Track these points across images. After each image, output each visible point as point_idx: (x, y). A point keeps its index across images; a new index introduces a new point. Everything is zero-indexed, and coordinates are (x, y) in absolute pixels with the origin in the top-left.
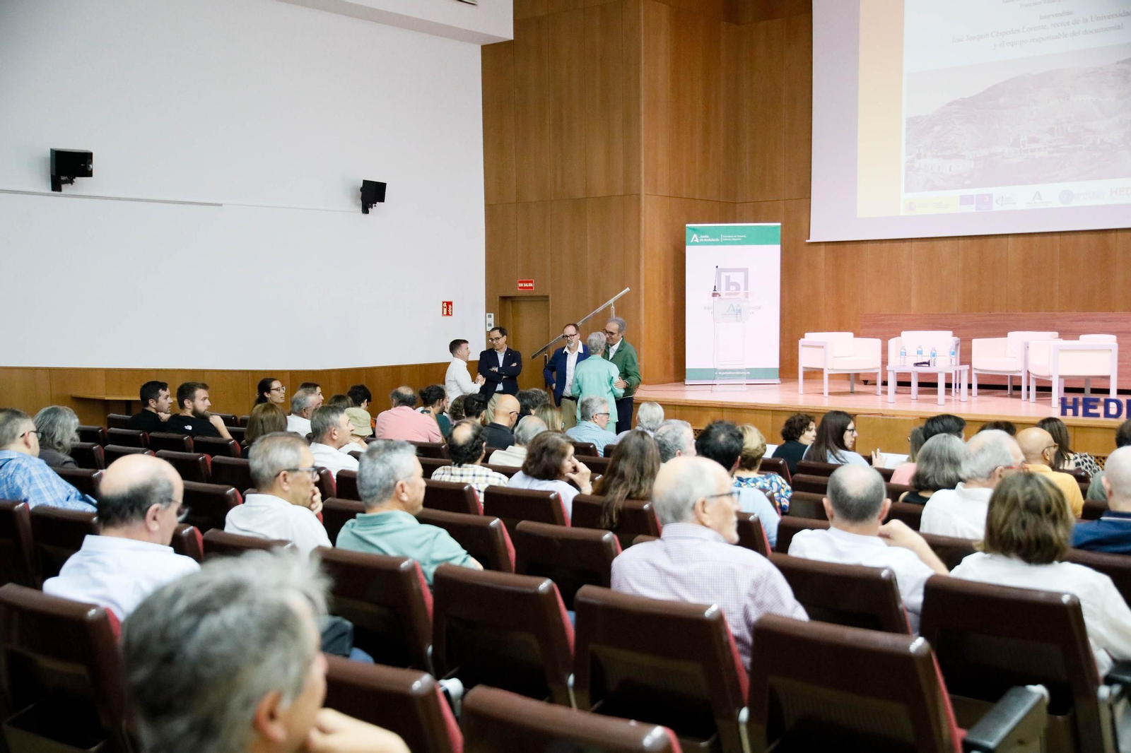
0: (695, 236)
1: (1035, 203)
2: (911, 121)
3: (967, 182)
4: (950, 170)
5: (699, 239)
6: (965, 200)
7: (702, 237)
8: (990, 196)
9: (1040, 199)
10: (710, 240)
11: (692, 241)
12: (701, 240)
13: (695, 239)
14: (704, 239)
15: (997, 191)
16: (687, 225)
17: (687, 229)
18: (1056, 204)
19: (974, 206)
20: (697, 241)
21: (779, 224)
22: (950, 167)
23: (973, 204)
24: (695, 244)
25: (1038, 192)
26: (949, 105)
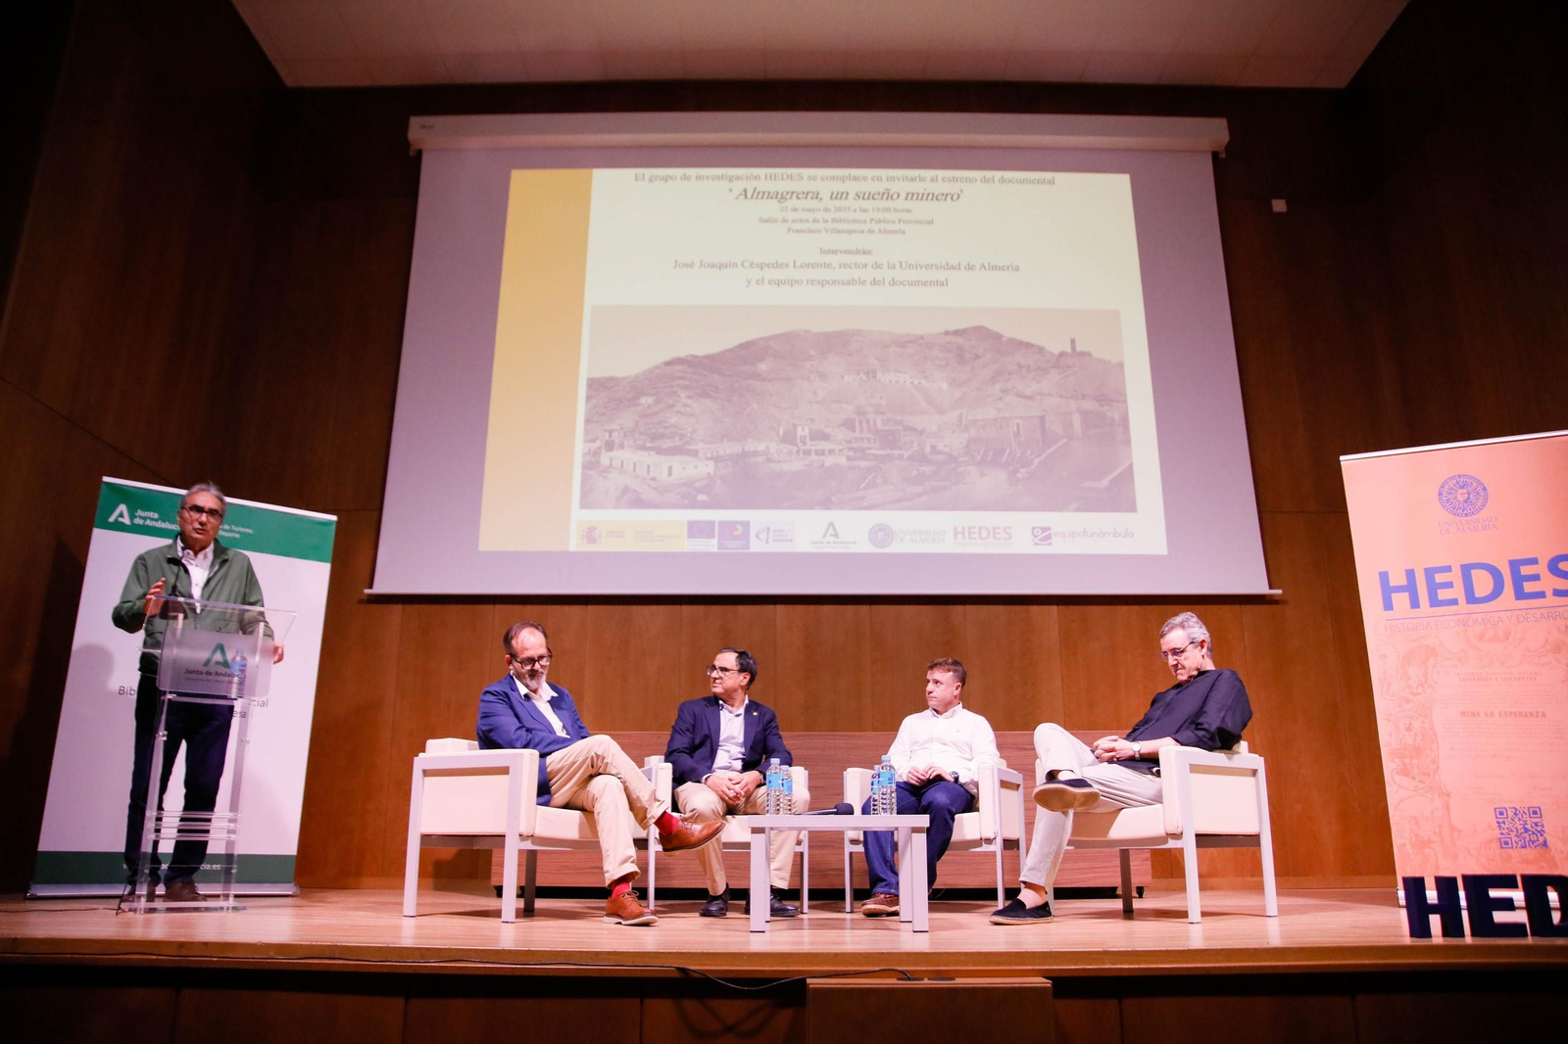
0: (123, 508)
1: (828, 543)
2: (595, 385)
3: (701, 497)
4: (670, 473)
5: (132, 517)
6: (696, 530)
7: (140, 513)
8: (746, 525)
9: (836, 535)
10: (160, 524)
11: (111, 519)
12: (137, 521)
13: (121, 515)
14: (145, 518)
15: (757, 517)
16: (106, 479)
17: (104, 490)
18: (864, 547)
19: (715, 542)
20: (126, 520)
21: (334, 518)
22: (670, 469)
23: (713, 537)
24: (119, 527)
25: (831, 525)
26: (668, 363)
